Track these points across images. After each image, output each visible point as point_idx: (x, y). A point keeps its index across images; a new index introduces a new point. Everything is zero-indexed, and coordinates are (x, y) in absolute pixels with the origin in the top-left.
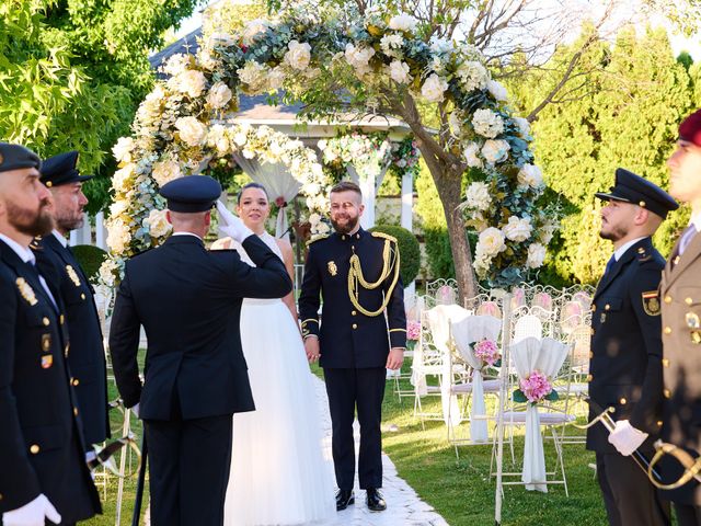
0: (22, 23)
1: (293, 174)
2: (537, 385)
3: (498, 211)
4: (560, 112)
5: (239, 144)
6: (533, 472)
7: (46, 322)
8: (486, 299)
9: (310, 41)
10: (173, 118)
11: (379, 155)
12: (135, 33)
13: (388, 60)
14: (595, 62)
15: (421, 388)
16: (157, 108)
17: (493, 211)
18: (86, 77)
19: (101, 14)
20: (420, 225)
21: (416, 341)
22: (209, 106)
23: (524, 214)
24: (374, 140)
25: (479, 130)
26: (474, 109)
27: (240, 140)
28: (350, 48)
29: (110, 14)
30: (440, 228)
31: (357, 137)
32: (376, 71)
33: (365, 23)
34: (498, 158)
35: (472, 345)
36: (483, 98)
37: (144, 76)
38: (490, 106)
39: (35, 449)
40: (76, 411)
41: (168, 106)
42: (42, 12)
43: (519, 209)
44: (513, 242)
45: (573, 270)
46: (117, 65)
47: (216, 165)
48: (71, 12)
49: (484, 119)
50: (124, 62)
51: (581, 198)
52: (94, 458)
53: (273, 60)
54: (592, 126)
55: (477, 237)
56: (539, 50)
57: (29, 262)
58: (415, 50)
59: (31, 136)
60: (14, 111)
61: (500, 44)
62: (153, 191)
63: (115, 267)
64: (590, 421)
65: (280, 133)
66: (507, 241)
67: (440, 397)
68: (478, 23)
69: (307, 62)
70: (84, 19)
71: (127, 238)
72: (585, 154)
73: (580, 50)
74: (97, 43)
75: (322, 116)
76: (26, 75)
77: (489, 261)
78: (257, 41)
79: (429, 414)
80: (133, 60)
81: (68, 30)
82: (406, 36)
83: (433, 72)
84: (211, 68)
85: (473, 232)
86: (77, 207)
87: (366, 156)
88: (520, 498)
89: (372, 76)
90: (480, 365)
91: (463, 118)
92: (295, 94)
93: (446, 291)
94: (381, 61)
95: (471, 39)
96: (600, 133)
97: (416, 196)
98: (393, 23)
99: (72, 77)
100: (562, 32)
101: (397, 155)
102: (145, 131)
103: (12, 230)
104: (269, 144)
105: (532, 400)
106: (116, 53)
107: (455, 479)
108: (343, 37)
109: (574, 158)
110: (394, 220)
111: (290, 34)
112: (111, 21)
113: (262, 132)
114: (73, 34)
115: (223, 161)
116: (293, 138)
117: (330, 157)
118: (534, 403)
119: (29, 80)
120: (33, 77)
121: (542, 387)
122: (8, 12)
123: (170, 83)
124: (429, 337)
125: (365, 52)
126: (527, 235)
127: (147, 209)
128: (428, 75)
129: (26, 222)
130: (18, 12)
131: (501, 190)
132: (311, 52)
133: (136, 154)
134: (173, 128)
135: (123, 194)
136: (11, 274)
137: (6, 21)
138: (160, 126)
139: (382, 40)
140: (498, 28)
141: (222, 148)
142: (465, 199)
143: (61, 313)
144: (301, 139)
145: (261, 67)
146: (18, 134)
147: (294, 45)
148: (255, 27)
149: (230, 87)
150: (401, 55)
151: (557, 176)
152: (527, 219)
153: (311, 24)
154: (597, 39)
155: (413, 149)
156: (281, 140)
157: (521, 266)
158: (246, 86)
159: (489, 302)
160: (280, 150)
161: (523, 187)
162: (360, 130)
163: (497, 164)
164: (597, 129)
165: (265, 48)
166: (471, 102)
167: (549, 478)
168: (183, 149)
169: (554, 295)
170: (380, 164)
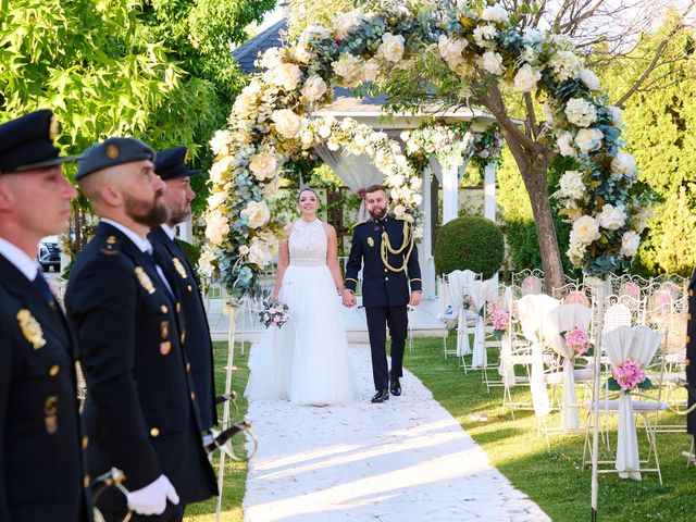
0: (119, 20)
1: (378, 166)
2: (630, 373)
3: (592, 200)
4: (643, 100)
5: (324, 137)
6: (627, 460)
7: (164, 309)
8: (574, 288)
9: (404, 33)
10: (269, 111)
11: (462, 146)
12: (219, 26)
13: (481, 51)
14: (680, 49)
15: (509, 379)
16: (254, 102)
17: (587, 200)
18: (182, 71)
19: (185, 9)
20: (501, 216)
21: (504, 331)
22: (305, 99)
23: (618, 202)
24: (456, 131)
25: (573, 119)
26: (567, 99)
27: (325, 132)
28: (443, 39)
29: (194, 9)
30: (522, 219)
31: (440, 128)
32: (469, 62)
33: (458, 15)
34: (593, 146)
35: (563, 334)
36: (576, 88)
37: (228, 70)
38: (583, 95)
39: (155, 432)
40: (193, 396)
41: (264, 99)
42: (138, 8)
43: (613, 198)
44: (607, 230)
45: (658, 259)
46: (201, 59)
47: (298, 157)
48: (155, 7)
49: (577, 108)
50: (207, 56)
51: (666, 187)
52: (211, 442)
53: (367, 52)
54: (676, 114)
55: (570, 225)
56: (626, 39)
57: (147, 252)
58: (508, 40)
59: (129, 131)
60: (113, 106)
61: (585, 33)
62: (250, 183)
63: (214, 258)
64: (689, 407)
65: (364, 125)
66: (601, 229)
67: (528, 388)
68: (563, 13)
69: (401, 54)
70: (168, 14)
71: (226, 230)
72: (670, 143)
73: (666, 38)
74: (181, 38)
75: (407, 107)
76: (124, 70)
77: (583, 249)
78: (351, 34)
79: (518, 404)
80: (217, 54)
81: (152, 25)
82: (499, 26)
83: (525, 62)
84: (306, 61)
85: (567, 221)
86: (185, 201)
87: (449, 147)
88: (614, 486)
89: (465, 66)
90: (571, 353)
91: (556, 108)
92: (380, 85)
93: (532, 281)
94: (474, 51)
95: (557, 29)
96: (684, 121)
97: (497, 187)
98: (487, 13)
99: (169, 72)
100: (648, 20)
101: (480, 146)
102: (243, 125)
103: (130, 220)
104: (353, 136)
105: (625, 389)
106: (200, 47)
107: (547, 468)
108: (436, 28)
109: (658, 146)
110: (475, 211)
111: (383, 27)
112: (195, 16)
113: (346, 124)
114: (157, 29)
115: (305, 154)
116: (377, 130)
117: (413, 148)
118: (627, 391)
119: (127, 75)
120: (131, 73)
121: (635, 375)
122: (105, 9)
123: (265, 76)
124: (517, 327)
125: (458, 42)
126: (621, 224)
127: (245, 201)
128: (521, 66)
129: (143, 212)
130: (115, 9)
131: (595, 178)
132: (405, 44)
133: (234, 148)
134: (269, 121)
135: (221, 187)
136: (131, 264)
137: (104, 18)
138: (257, 119)
139: (475, 31)
140: (584, 17)
141: (307, 141)
142: (559, 187)
143: (177, 301)
144: (384, 131)
145: (356, 60)
146: (117, 128)
147: (388, 37)
148: (349, 20)
149: (324, 80)
150: (494, 46)
151: (640, 166)
152: (621, 207)
153: (404, 16)
154: (684, 26)
155: (495, 139)
156: (365, 132)
157: (615, 254)
158: (341, 79)
159: (577, 291)
160: (364, 141)
161: (616, 176)
162: (442, 121)
163: (590, 153)
164: (681, 116)
165: (359, 41)
166: (564, 92)
167: (642, 465)
168: (279, 141)
169: (641, 284)
170: (463, 155)
